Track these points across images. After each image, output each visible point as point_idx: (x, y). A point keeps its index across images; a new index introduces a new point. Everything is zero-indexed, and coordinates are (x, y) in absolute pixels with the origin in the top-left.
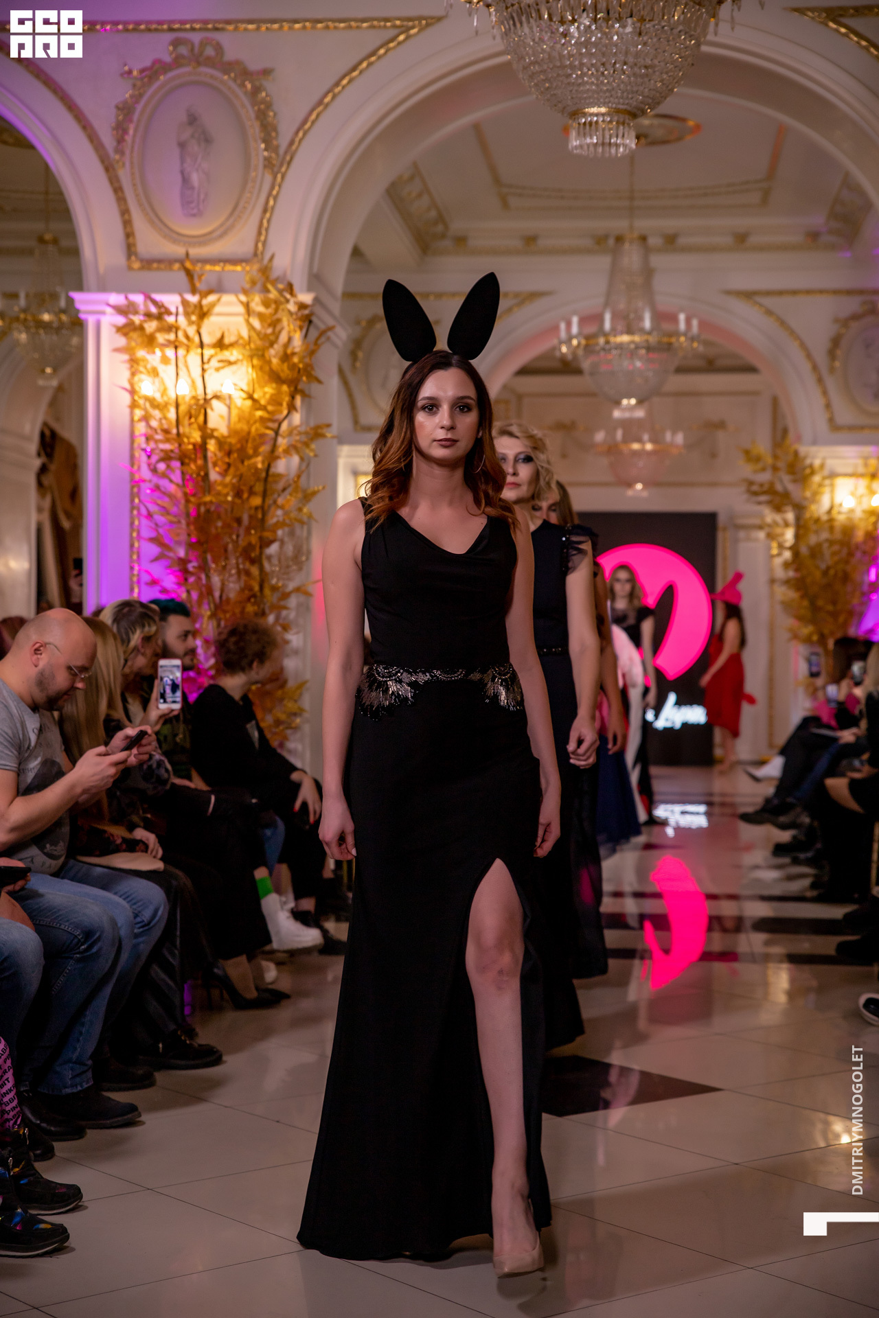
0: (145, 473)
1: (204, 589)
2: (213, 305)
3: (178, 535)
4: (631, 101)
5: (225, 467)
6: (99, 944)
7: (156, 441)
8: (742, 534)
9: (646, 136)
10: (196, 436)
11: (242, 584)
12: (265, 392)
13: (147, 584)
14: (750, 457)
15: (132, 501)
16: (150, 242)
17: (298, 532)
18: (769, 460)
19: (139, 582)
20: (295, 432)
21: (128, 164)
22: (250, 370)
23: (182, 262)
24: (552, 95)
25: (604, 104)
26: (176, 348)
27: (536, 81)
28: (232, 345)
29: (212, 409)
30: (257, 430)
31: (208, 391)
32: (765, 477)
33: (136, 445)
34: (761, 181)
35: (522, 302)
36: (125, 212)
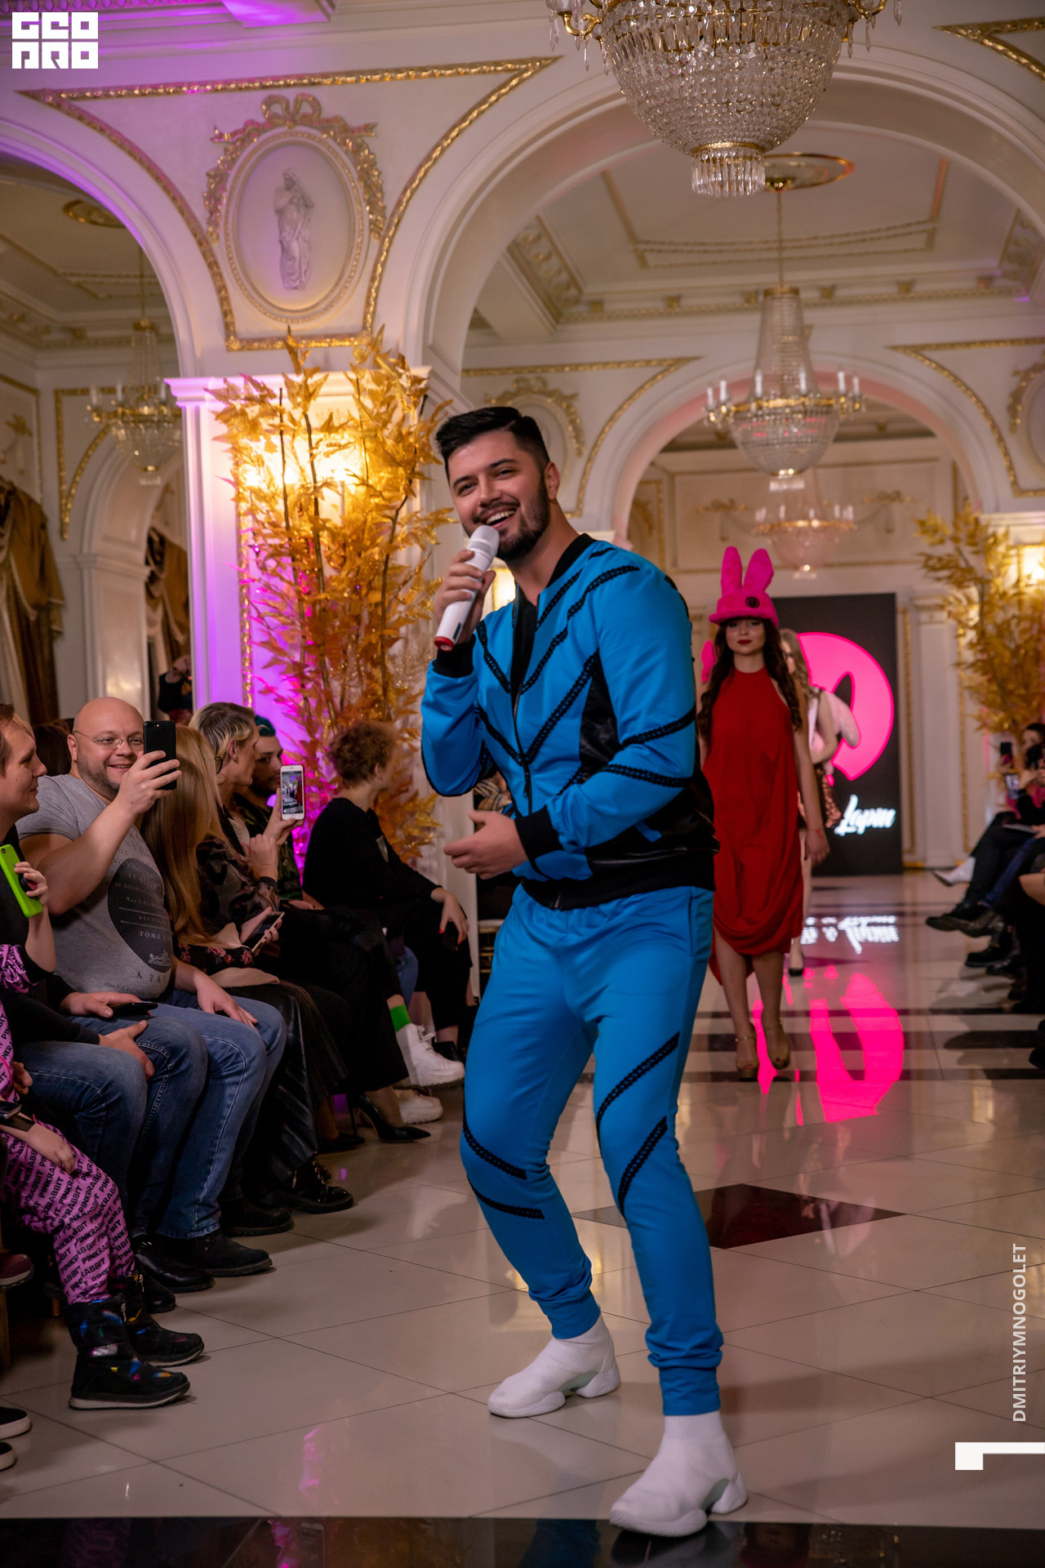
0: (255, 572)
1: (322, 696)
2: (319, 385)
3: (293, 637)
4: (758, 133)
5: (340, 561)
6: (187, 1061)
7: (265, 536)
8: (924, 616)
9: (793, 179)
11: (365, 689)
12: (381, 477)
13: (260, 692)
14: (927, 528)
15: (242, 604)
16: (250, 319)
17: (423, 628)
18: (949, 531)
19: (252, 691)
20: (415, 519)
21: (222, 236)
22: (363, 453)
23: (284, 340)
24: (671, 132)
25: (729, 138)
26: (281, 433)
27: (653, 117)
28: (342, 426)
29: (323, 498)
30: (373, 519)
31: (318, 479)
32: (948, 549)
33: (243, 542)
34: (925, 222)
35: (666, 370)
36: (221, 289)
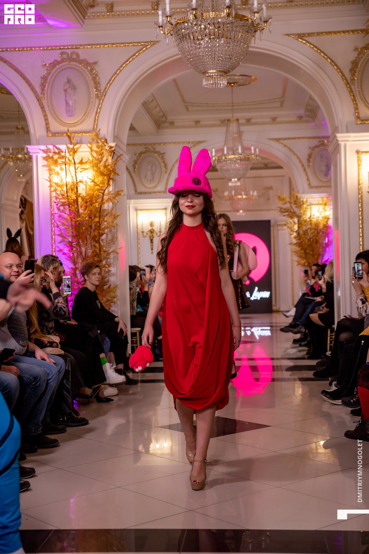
0: (56, 211)
1: (79, 254)
2: (78, 148)
3: (69, 233)
4: (224, 68)
5: (85, 207)
6: (39, 382)
7: (60, 199)
8: (280, 228)
9: (237, 83)
10: (74, 197)
11: (93, 250)
12: (100, 179)
13: (58, 251)
14: (280, 199)
15: (52, 222)
16: (55, 126)
17: (113, 230)
18: (288, 200)
19: (55, 251)
20: (110, 193)
21: (46, 98)
22: (93, 171)
23: (67, 133)
24: (196, 67)
25: (215, 69)
26: (65, 164)
27: (190, 61)
28: (86, 162)
29: (79, 186)
30: (96, 193)
31: (78, 180)
32: (288, 206)
33: (52, 201)
34: (280, 98)
35: (195, 145)
36: (45, 116)
